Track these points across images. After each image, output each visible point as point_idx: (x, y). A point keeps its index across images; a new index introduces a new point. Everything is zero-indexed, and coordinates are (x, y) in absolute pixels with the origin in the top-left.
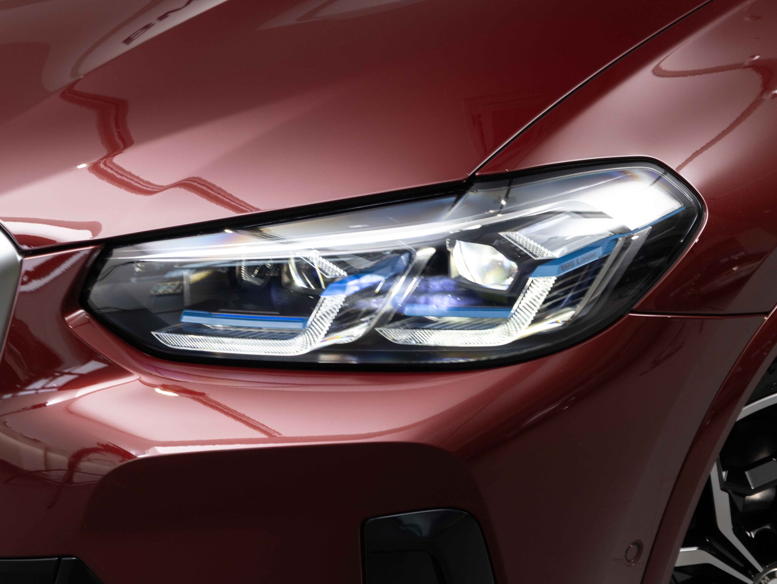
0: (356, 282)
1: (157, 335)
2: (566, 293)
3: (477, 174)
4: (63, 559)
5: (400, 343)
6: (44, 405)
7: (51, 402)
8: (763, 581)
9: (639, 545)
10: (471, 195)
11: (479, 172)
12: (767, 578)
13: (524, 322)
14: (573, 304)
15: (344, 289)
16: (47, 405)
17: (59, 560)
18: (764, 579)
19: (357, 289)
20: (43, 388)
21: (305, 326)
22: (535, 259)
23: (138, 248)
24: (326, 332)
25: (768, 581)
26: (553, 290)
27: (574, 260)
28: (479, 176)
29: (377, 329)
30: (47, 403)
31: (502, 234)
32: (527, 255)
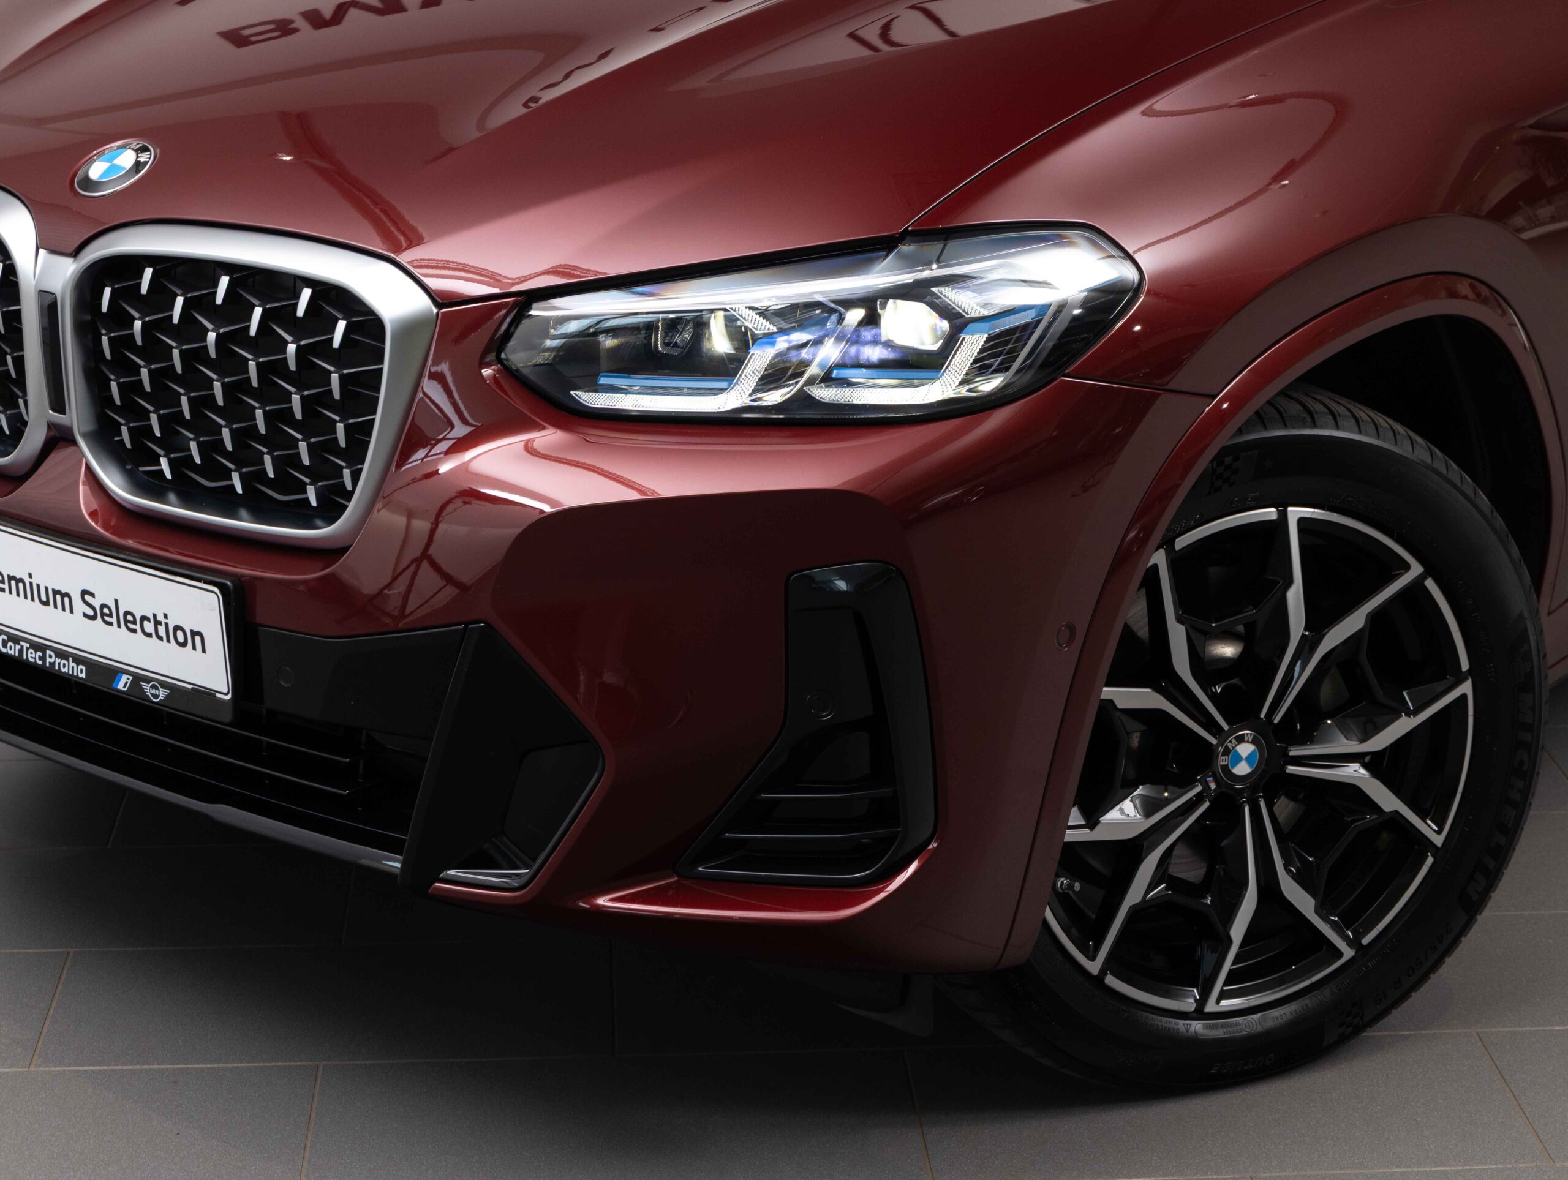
0: (785, 338)
1: (575, 394)
2: (997, 355)
3: (910, 228)
4: (470, 626)
5: (827, 401)
6: (436, 472)
7: (444, 468)
8: (1229, 745)
9: (1071, 628)
10: (904, 248)
11: (913, 227)
12: (1234, 741)
13: (952, 383)
14: (1002, 369)
15: (773, 344)
16: (440, 472)
17: (466, 627)
18: (1230, 742)
19: (786, 345)
20: (427, 456)
21: (730, 385)
22: (967, 316)
23: (549, 304)
24: (750, 392)
25: (1236, 745)
26: (982, 351)
27: (1007, 319)
28: (911, 230)
29: (804, 388)
30: (438, 470)
31: (934, 289)
32: (959, 313)
